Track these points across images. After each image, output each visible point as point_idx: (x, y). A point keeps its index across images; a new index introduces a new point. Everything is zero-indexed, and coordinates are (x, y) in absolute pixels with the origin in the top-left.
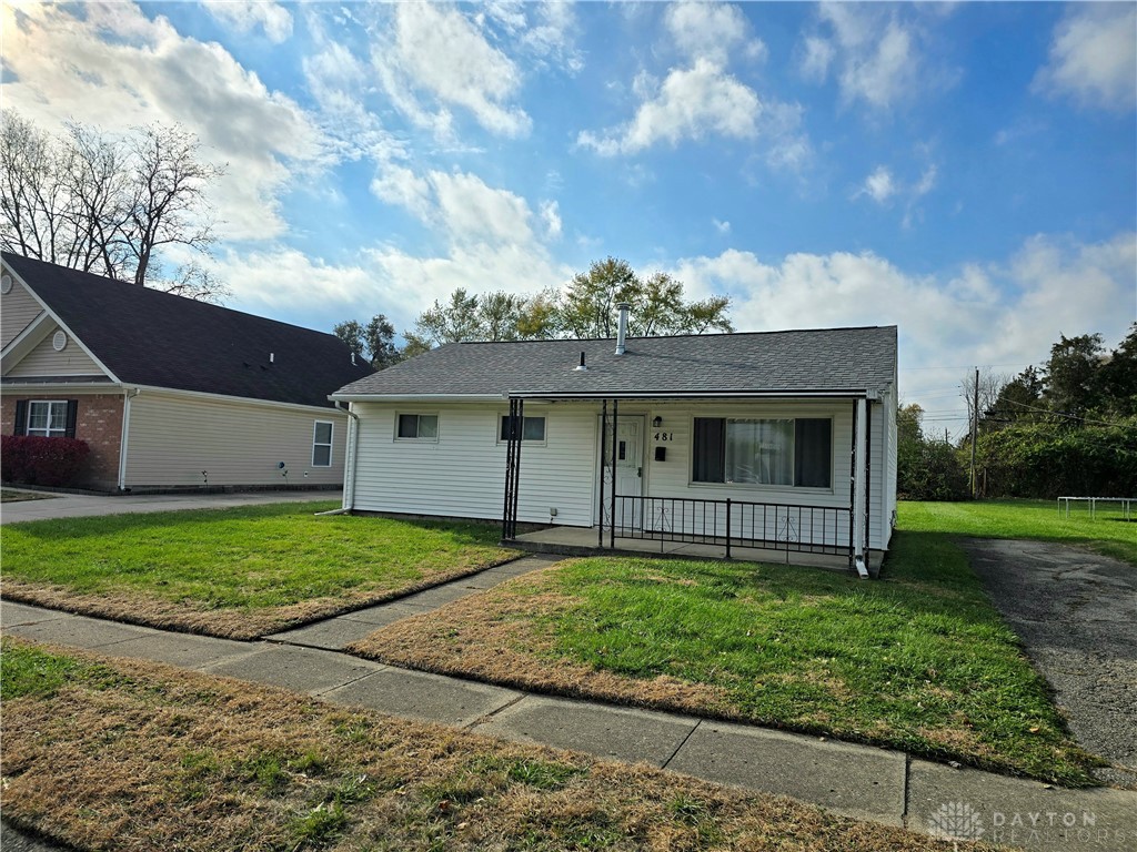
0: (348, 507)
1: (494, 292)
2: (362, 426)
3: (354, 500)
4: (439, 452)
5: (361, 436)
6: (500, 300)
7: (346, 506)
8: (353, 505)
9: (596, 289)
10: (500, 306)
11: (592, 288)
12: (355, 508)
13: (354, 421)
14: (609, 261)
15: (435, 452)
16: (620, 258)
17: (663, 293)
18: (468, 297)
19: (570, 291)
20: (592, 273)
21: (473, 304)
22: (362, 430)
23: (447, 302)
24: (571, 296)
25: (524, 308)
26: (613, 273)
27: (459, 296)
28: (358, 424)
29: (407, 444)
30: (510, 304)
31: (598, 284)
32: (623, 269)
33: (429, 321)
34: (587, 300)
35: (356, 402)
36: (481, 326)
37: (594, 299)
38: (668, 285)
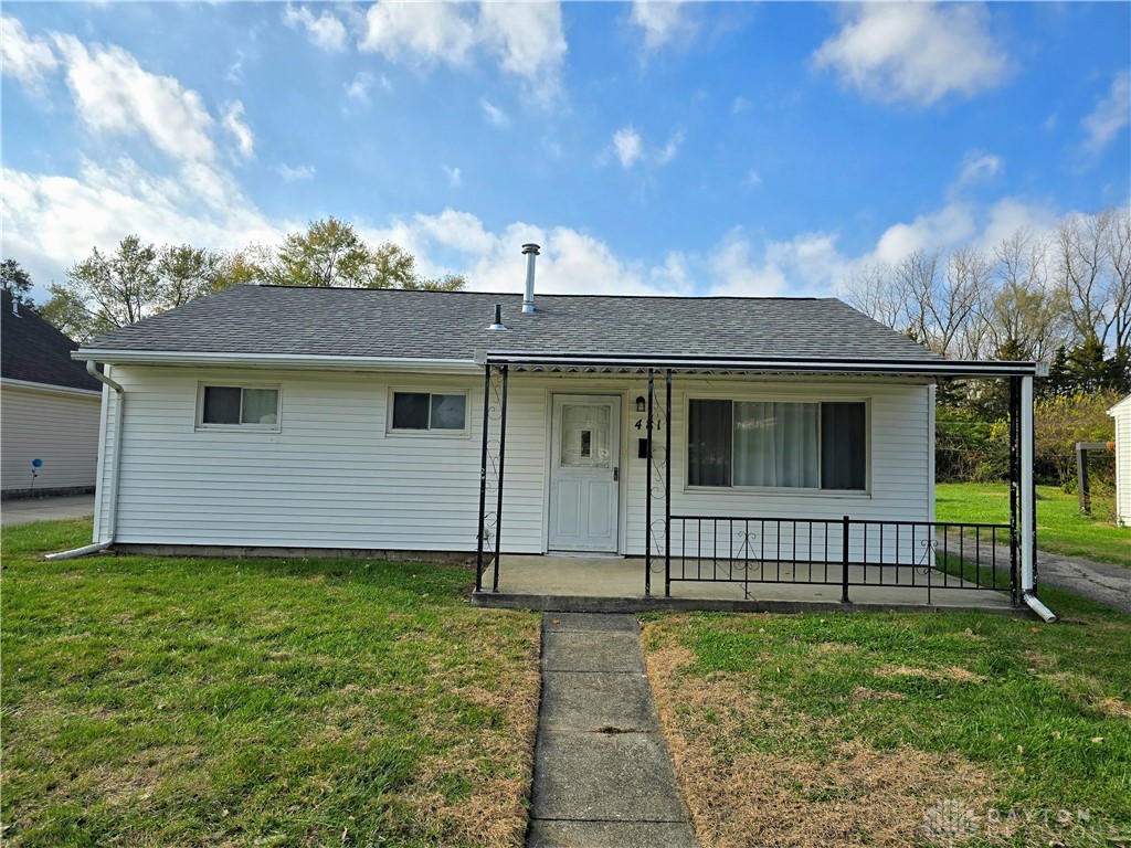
0: (106, 541)
1: (178, 244)
2: (130, 405)
3: (116, 528)
4: (280, 448)
5: (129, 420)
6: (185, 255)
7: (102, 539)
8: (115, 536)
9: (314, 252)
10: (185, 264)
11: (309, 251)
12: (121, 540)
13: (115, 395)
14: (331, 221)
15: (275, 448)
16: (343, 221)
17: (392, 264)
18: (143, 246)
19: (283, 252)
20: (311, 233)
21: (149, 255)
22: (130, 412)
23: (111, 252)
24: (283, 257)
25: (218, 266)
26: (334, 236)
27: (130, 245)
28: (124, 401)
29: (220, 433)
30: (198, 260)
31: (316, 247)
32: (347, 232)
33: (88, 272)
34: (303, 264)
35: (118, 364)
36: (160, 283)
37: (312, 263)
38: (399, 256)
